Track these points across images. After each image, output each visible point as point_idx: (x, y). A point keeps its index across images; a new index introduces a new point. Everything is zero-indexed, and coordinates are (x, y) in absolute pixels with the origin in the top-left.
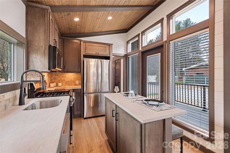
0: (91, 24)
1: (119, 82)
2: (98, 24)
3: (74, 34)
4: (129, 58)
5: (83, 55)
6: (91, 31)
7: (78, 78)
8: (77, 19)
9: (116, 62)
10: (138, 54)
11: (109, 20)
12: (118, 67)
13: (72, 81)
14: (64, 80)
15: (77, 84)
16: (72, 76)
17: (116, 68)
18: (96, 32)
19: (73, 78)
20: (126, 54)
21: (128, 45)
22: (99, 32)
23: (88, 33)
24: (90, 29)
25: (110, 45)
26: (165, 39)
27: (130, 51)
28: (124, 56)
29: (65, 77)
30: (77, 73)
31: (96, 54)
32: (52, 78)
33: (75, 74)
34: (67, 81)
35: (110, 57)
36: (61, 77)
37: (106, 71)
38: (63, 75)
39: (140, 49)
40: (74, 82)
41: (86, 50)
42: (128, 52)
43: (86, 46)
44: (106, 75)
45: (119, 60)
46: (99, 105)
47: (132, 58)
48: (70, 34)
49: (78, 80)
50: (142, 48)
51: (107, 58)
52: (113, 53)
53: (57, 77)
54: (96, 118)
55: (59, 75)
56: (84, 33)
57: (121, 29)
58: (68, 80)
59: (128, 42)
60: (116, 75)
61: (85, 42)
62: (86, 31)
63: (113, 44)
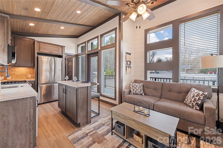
0: (46, 29)
1: (71, 76)
2: (52, 30)
3: (26, 33)
4: (79, 57)
5: (37, 52)
7: (31, 72)
8: (32, 24)
9: (69, 59)
10: (85, 55)
11: (61, 29)
12: (70, 64)
13: (24, 75)
14: (14, 74)
15: (29, 77)
16: (23, 70)
17: (69, 65)
18: (50, 35)
19: (24, 72)
20: (77, 54)
21: (79, 48)
22: (52, 35)
23: (41, 34)
24: (44, 32)
25: (63, 47)
26: (99, 49)
27: (80, 52)
28: (75, 56)
29: (15, 71)
30: (29, 68)
31: (50, 52)
33: (27, 68)
34: (17, 75)
35: (62, 56)
37: (59, 67)
39: (87, 52)
40: (26, 75)
41: (40, 49)
42: (79, 53)
43: (40, 46)
44: (59, 71)
45: (72, 58)
46: (52, 95)
47: (82, 58)
48: (22, 32)
49: (30, 74)
50: (88, 51)
51: (61, 57)
52: (65, 52)
54: (49, 103)
56: (37, 34)
57: (72, 35)
58: (19, 74)
59: (78, 46)
60: (69, 70)
61: (39, 42)
63: (65, 46)
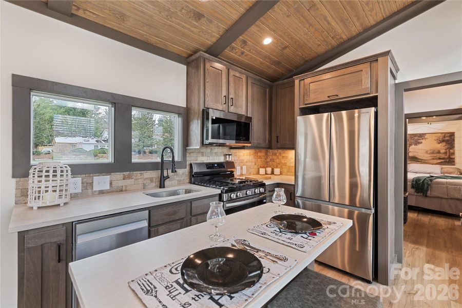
3: (298, 67)
5: (300, 108)
6: (334, 43)
8: (267, 41)
14: (284, 164)
25: (377, 61)
29: (287, 157)
31: (330, 99)
32: (268, 160)
35: (377, 96)
36: (281, 157)
38: (283, 155)
41: (305, 97)
43: (306, 87)
48: (290, 71)
53: (275, 157)
55: (277, 154)
61: (303, 78)
62: (322, 49)
